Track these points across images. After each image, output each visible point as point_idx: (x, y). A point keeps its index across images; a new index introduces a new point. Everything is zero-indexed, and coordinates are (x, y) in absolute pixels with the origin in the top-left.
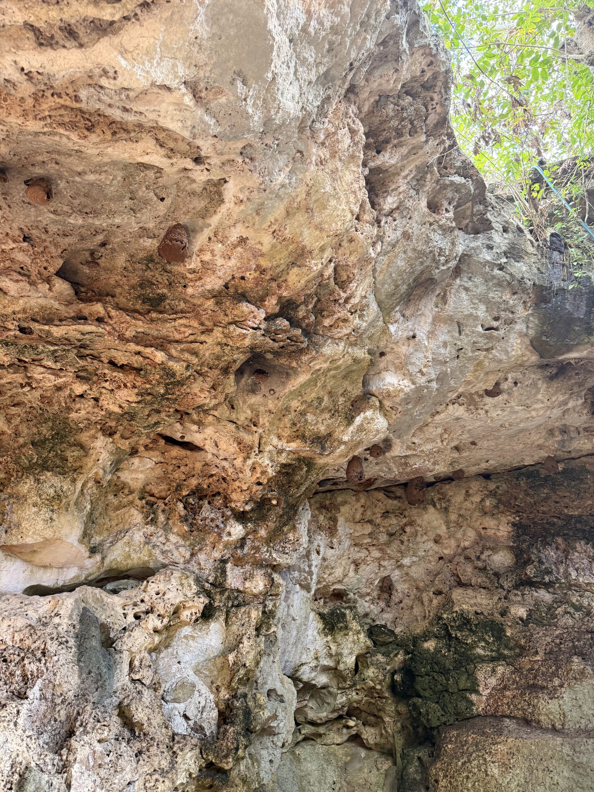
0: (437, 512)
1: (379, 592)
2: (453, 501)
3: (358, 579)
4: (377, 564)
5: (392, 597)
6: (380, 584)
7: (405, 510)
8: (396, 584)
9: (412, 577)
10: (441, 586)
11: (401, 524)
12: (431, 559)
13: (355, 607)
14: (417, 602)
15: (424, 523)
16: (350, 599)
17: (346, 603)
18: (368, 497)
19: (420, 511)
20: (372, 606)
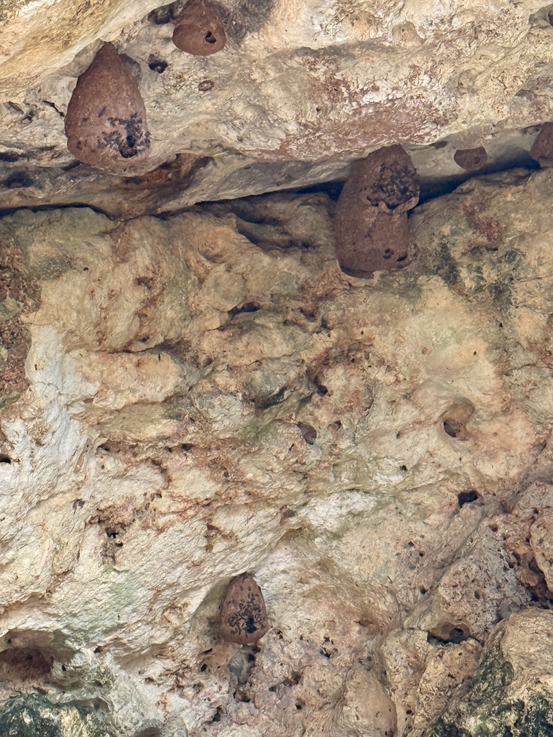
0: (460, 305)
1: (206, 642)
2: (531, 258)
3: (115, 590)
4: (200, 527)
5: (262, 659)
6: (211, 611)
7: (328, 296)
8: (277, 607)
9: (346, 576)
10: (464, 608)
11: (307, 356)
12: (429, 501)
13: (100, 704)
14: (360, 676)
15: (406, 350)
16: (80, 672)
17: (61, 687)
18: (169, 241)
19: (393, 299)
20: (174, 699)
